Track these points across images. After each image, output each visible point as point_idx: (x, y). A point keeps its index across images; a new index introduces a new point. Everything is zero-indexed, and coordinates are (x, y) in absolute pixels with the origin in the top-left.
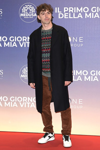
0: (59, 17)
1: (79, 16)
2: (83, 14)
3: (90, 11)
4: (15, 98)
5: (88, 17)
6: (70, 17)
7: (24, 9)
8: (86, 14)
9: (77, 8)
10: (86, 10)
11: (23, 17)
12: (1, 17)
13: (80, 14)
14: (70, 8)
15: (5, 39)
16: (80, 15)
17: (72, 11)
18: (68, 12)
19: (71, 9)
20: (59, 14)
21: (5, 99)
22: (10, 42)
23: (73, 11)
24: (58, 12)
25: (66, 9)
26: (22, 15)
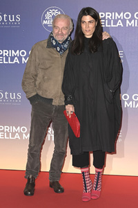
1: (118, 24)
2: (124, 21)
3: (133, 18)
5: (130, 25)
6: (107, 26)
7: (49, 15)
8: (128, 22)
9: (117, 14)
10: (127, 16)
11: (46, 25)
13: (120, 21)
14: (107, 13)
15: (23, 53)
16: (120, 23)
17: (109, 17)
18: (104, 18)
19: (109, 15)
21: (24, 130)
23: (111, 17)
25: (102, 15)
26: (45, 22)
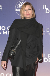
0: (46, 13)
4: (10, 75)
12: (1, 11)
15: (3, 28)
20: (46, 10)
22: (7, 30)
24: (46, 8)
26: (17, 10)
